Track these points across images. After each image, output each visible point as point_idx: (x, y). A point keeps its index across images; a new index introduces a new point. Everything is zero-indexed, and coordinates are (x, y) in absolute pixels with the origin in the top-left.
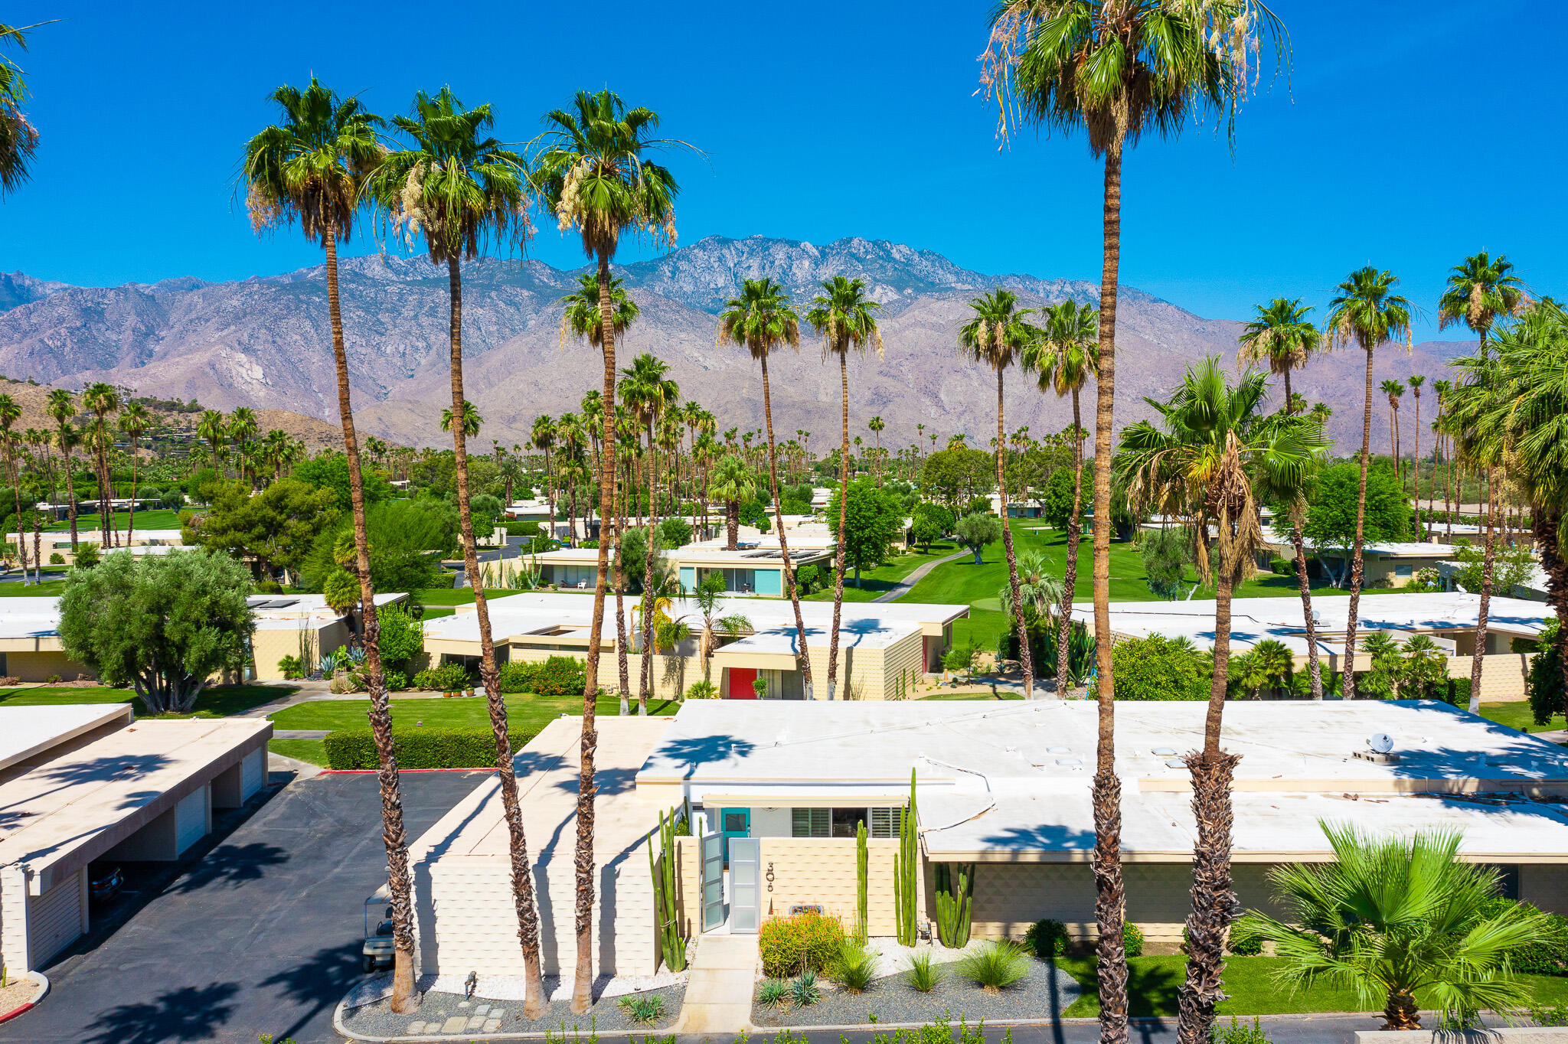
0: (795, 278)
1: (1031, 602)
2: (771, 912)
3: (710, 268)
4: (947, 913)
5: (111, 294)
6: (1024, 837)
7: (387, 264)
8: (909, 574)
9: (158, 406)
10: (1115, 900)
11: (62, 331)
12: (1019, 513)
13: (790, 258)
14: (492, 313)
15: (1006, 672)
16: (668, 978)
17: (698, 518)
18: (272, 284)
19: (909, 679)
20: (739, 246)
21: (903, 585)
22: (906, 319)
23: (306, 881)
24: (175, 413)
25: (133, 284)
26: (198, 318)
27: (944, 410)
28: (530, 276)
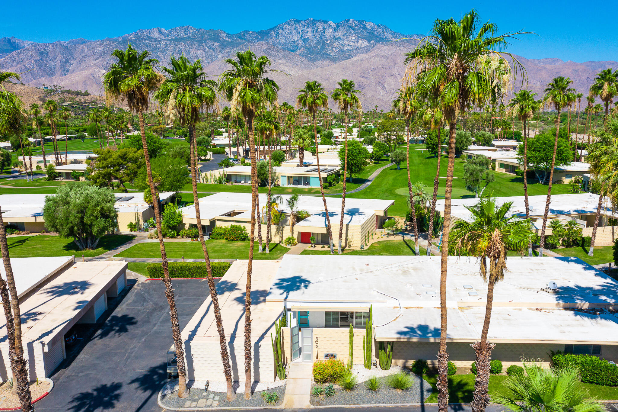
0: (326, 37)
1: (419, 203)
2: (317, 358)
3: (291, 33)
4: (383, 358)
5: (51, 46)
6: (412, 330)
7: (160, 32)
8: (371, 174)
9: (72, 93)
10: (445, 397)
11: (32, 61)
12: (416, 142)
13: (324, 28)
14: (203, 52)
15: (409, 229)
16: (279, 383)
17: (288, 146)
18: (115, 41)
19: (370, 234)
20: (303, 23)
21: (368, 181)
22: (371, 54)
23: (144, 333)
24: (79, 96)
25: (59, 41)
26: (86, 56)
27: (386, 91)
28: (218, 37)
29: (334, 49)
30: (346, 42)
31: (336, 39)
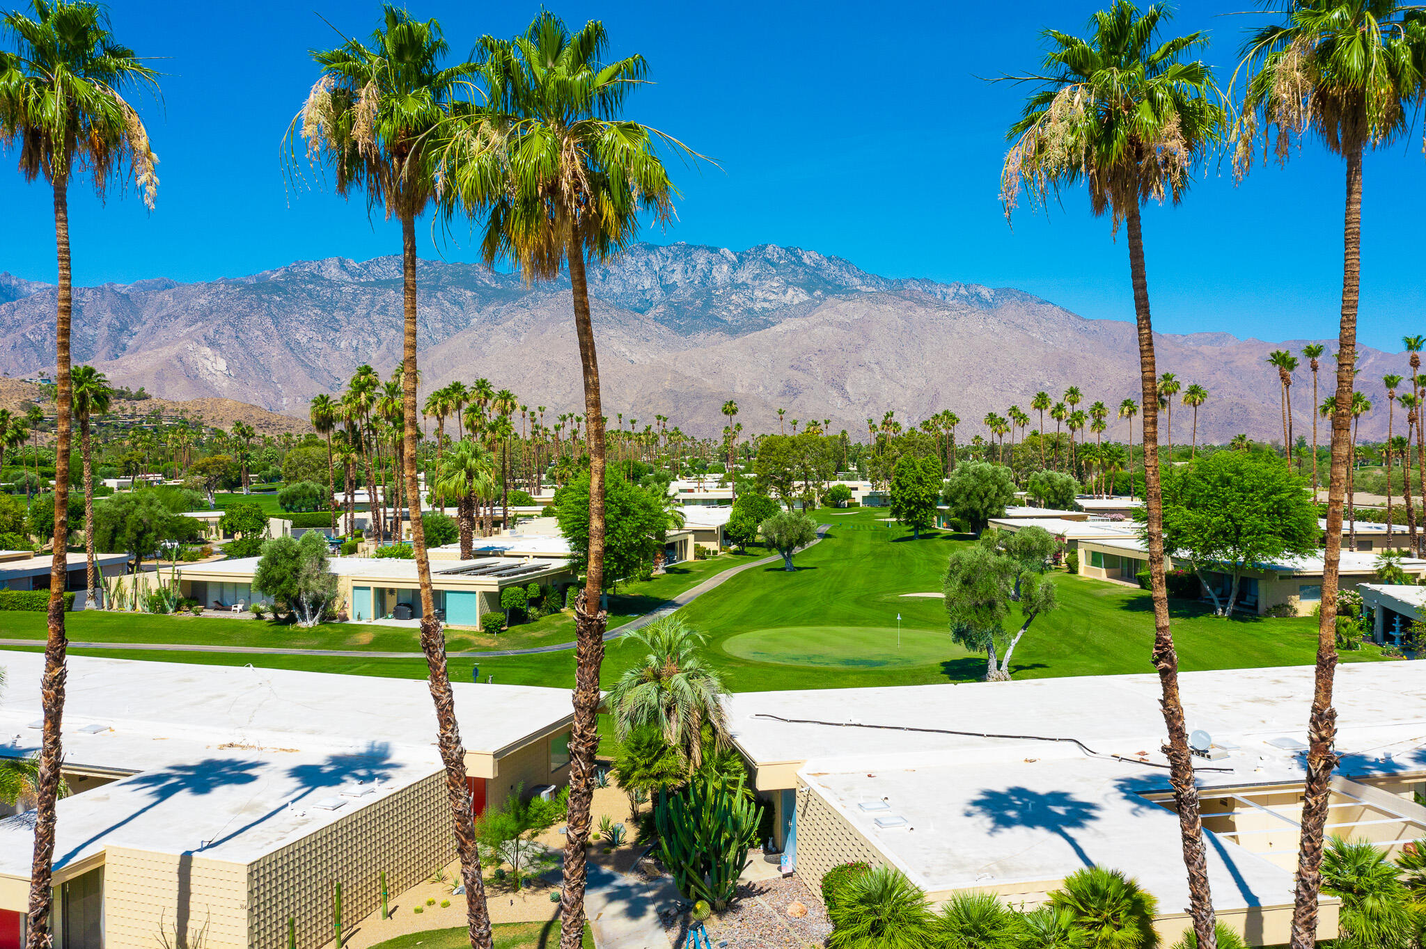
0: (714, 281)
3: (637, 272)
5: (89, 293)
7: (342, 266)
11: (43, 326)
13: (710, 263)
14: (438, 311)
18: (237, 284)
20: (664, 251)
22: (813, 319)
25: (110, 284)
26: (169, 316)
27: (849, 400)
28: (474, 278)
29: (732, 308)
30: (758, 293)
31: (737, 286)
